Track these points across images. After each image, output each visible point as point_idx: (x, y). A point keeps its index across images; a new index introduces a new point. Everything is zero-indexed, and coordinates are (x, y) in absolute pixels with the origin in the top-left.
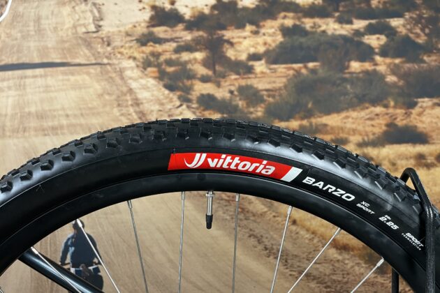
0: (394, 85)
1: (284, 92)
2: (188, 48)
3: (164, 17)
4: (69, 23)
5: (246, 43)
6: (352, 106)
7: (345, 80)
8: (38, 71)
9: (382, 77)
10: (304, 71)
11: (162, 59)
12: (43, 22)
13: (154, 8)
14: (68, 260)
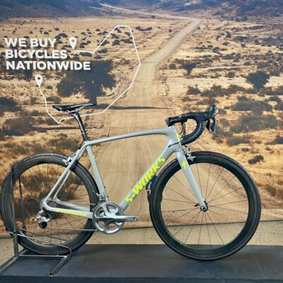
0: (280, 121)
1: (238, 122)
2: (201, 103)
3: (193, 91)
4: (156, 91)
5: (224, 102)
6: (263, 128)
7: (261, 118)
8: (142, 110)
9: (275, 118)
10: (246, 114)
11: (191, 107)
12: (146, 91)
13: (189, 87)
14: (149, 187)
